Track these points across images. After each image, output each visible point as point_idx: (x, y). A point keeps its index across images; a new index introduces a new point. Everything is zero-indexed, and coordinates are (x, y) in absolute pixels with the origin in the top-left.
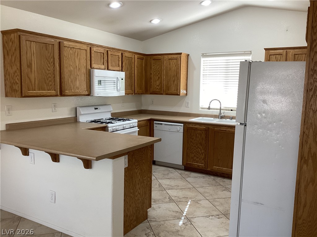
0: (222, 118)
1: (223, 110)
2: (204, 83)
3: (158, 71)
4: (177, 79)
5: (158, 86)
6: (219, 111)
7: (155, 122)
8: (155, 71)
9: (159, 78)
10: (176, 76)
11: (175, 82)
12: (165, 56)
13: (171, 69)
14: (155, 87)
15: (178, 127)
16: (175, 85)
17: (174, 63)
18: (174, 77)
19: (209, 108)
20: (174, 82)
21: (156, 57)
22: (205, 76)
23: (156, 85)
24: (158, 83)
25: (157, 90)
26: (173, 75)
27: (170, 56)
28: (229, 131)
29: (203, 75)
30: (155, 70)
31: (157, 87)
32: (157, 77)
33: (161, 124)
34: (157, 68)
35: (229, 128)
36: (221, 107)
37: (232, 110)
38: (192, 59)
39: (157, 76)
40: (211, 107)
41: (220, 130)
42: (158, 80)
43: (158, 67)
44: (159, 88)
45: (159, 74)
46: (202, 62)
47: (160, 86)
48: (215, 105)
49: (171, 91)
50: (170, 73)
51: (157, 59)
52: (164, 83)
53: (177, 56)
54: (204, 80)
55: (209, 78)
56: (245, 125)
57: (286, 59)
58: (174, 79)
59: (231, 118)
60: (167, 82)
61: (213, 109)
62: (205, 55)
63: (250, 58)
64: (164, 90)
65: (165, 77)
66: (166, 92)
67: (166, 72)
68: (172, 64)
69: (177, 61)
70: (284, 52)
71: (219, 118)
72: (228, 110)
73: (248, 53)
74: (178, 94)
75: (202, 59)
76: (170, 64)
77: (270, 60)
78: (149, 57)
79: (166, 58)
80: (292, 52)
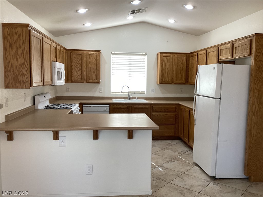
0: (130, 99)
1: (131, 93)
2: (113, 74)
3: (79, 64)
4: (97, 71)
5: (80, 76)
6: (128, 94)
7: (83, 105)
8: (75, 64)
9: (80, 69)
10: (96, 68)
12: (85, 52)
13: (91, 63)
14: (77, 77)
15: (105, 108)
16: (95, 75)
17: (93, 58)
18: (94, 69)
19: (122, 92)
20: (94, 72)
21: (77, 52)
22: (114, 69)
23: (77, 75)
24: (79, 73)
25: (79, 79)
26: (93, 67)
27: (90, 53)
28: (144, 107)
29: (112, 68)
31: (78, 77)
32: (78, 69)
33: (90, 106)
34: (78, 62)
35: (144, 105)
36: (129, 91)
37: (134, 93)
39: (78, 67)
40: (123, 92)
41: (138, 107)
42: (79, 71)
43: (79, 60)
44: (80, 77)
46: (111, 58)
48: (126, 90)
49: (92, 80)
50: (91, 66)
51: (78, 53)
52: (85, 73)
53: (96, 52)
54: (113, 72)
55: (118, 70)
56: (220, 99)
57: (173, 60)
58: (94, 70)
59: (137, 98)
60: (87, 73)
61: (124, 93)
62: (113, 53)
63: (146, 57)
64: (85, 79)
65: (85, 69)
66: (86, 81)
67: (86, 65)
68: (92, 58)
69: (97, 56)
70: (171, 55)
71: (128, 99)
72: (132, 93)
73: (144, 54)
74: (98, 83)
75: (112, 56)
76: (90, 59)
77: (163, 60)
78: (70, 51)
79: (86, 53)
80: (176, 55)
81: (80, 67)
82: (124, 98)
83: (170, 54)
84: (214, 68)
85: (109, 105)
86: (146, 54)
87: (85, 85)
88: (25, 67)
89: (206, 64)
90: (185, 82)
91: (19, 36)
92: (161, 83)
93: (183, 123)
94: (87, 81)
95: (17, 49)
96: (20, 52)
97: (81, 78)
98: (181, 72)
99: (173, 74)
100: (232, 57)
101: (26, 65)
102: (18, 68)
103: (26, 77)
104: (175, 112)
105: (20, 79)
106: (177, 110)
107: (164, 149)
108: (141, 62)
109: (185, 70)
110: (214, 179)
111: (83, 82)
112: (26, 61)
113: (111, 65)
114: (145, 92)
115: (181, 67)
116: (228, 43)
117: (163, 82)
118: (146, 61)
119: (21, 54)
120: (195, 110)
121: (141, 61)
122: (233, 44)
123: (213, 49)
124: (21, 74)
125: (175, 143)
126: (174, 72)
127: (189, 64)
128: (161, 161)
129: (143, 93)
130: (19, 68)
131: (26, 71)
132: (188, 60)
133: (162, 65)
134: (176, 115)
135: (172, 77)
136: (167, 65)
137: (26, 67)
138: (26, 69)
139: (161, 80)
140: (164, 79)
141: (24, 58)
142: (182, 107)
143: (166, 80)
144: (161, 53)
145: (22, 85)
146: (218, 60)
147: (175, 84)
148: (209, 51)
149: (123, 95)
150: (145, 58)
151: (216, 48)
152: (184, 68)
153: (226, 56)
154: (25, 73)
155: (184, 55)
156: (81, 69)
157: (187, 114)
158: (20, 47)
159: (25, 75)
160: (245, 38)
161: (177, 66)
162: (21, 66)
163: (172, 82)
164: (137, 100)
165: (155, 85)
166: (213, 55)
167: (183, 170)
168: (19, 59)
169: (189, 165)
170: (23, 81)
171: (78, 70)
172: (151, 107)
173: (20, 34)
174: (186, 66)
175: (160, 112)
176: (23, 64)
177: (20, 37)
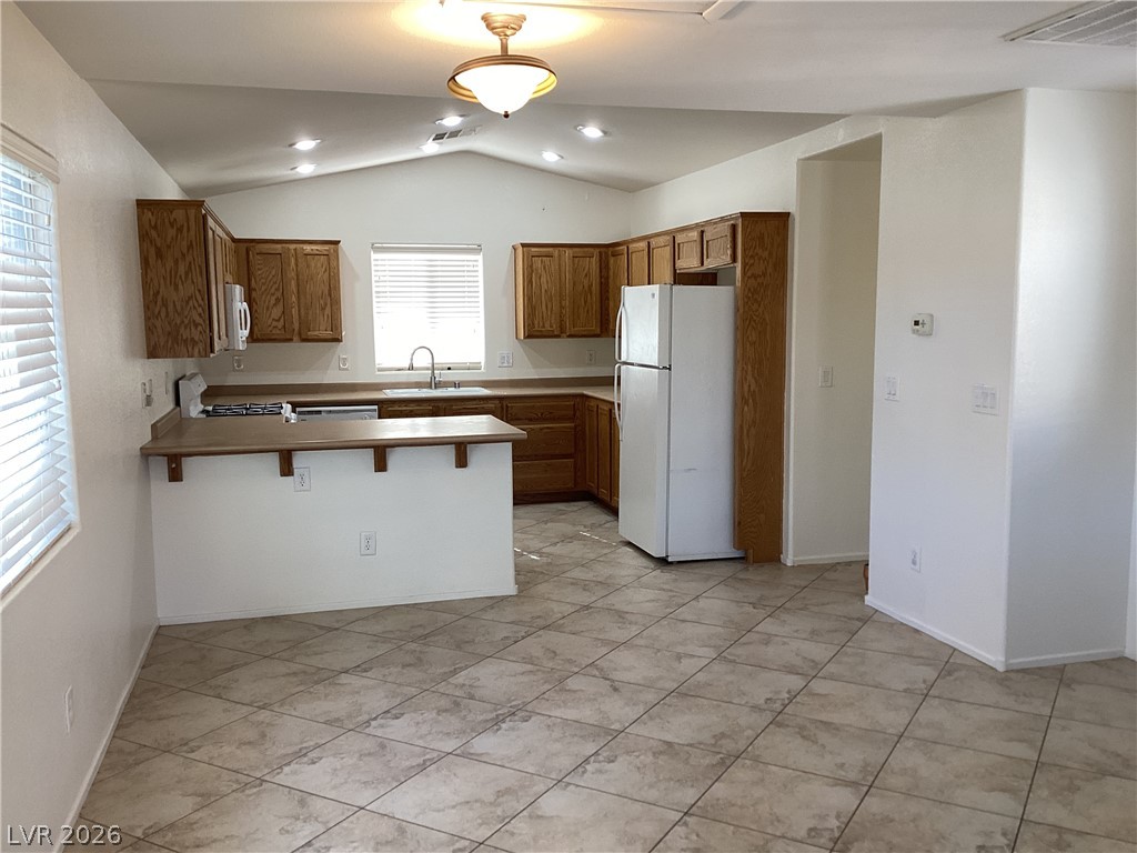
0: (438, 385)
1: (437, 369)
2: (379, 310)
3: (275, 283)
4: (331, 305)
5: (278, 321)
6: (430, 372)
7: (301, 408)
8: (263, 284)
9: (277, 300)
10: (330, 295)
11: (328, 311)
12: (292, 246)
13: (312, 279)
14: (269, 323)
15: (367, 415)
16: (326, 315)
17: (319, 265)
18: (322, 298)
19: (411, 368)
20: (323, 309)
21: (266, 246)
22: (381, 295)
23: (271, 318)
24: (277, 312)
25: (275, 331)
26: (320, 292)
27: (308, 248)
28: (483, 408)
29: (377, 292)
30: (263, 281)
31: (275, 324)
32: (273, 298)
33: (320, 412)
34: (271, 276)
36: (433, 364)
37: (449, 369)
38: (347, 253)
39: (273, 294)
40: (414, 366)
42: (275, 305)
43: (273, 273)
44: (280, 324)
45: (277, 290)
46: (373, 261)
47: (282, 320)
48: (422, 360)
49: (316, 333)
50: (312, 289)
51: (269, 252)
52: (294, 312)
53: (326, 247)
54: (379, 305)
55: (392, 299)
56: (670, 369)
57: (560, 265)
58: (322, 302)
59: (456, 385)
60: (302, 310)
61: (417, 369)
62: (378, 248)
63: (480, 258)
64: (296, 329)
65: (294, 299)
66: (300, 334)
67: (298, 285)
68: (315, 267)
69: (329, 260)
70: (556, 252)
71: (431, 388)
72: (443, 369)
73: (474, 249)
74: (338, 340)
75: (374, 256)
76: (308, 266)
77: (531, 266)
78: (243, 247)
79: (295, 249)
80: (568, 252)
81: (279, 294)
82: (419, 385)
83: (551, 249)
84: (653, 295)
85: (376, 407)
86: (478, 249)
87: (297, 347)
88: (196, 305)
89: (649, 284)
90: (598, 331)
91: (180, 230)
92: (529, 336)
93: (596, 448)
94: (303, 337)
95: (176, 262)
96: (182, 269)
97: (284, 326)
98: (585, 303)
99: (562, 307)
100: (702, 264)
101: (200, 301)
102: (179, 308)
103: (200, 328)
104: (572, 418)
105: (185, 334)
106: (578, 414)
107: (546, 522)
108: (466, 274)
109: (598, 296)
110: (663, 562)
111: (291, 340)
112: (199, 291)
113: (374, 284)
114: (483, 364)
115: (586, 288)
116: (692, 229)
117: (535, 331)
118: (480, 268)
119: (187, 274)
120: (619, 405)
121: (466, 268)
122: (702, 232)
123: (662, 240)
124: (186, 321)
125: (576, 509)
126: (567, 303)
127: (608, 278)
128: (535, 544)
129: (475, 367)
130: (182, 309)
131: (200, 315)
132: (604, 267)
133: (530, 282)
134: (576, 427)
135: (561, 316)
136: (543, 280)
137: (200, 306)
138: (200, 310)
139: (529, 325)
140: (536, 322)
141: (193, 282)
142: (593, 403)
143: (544, 327)
144: (523, 245)
145: (190, 349)
146: (675, 270)
147: (570, 336)
148: (654, 242)
149: (414, 377)
150: (476, 261)
151: (669, 238)
152: (596, 288)
153: (689, 263)
154: (198, 320)
155: (591, 250)
156: (282, 299)
157: (604, 421)
158: (183, 255)
159: (196, 325)
160: (723, 219)
161: (574, 284)
162: (187, 302)
163: (562, 330)
164: (457, 390)
165: (510, 343)
166: (662, 257)
167: (592, 556)
168: (180, 287)
169: (610, 546)
170: (192, 339)
171: (273, 301)
172: (502, 407)
173: (183, 226)
174: (601, 283)
175: (531, 420)
176: (190, 298)
177: (181, 232)
